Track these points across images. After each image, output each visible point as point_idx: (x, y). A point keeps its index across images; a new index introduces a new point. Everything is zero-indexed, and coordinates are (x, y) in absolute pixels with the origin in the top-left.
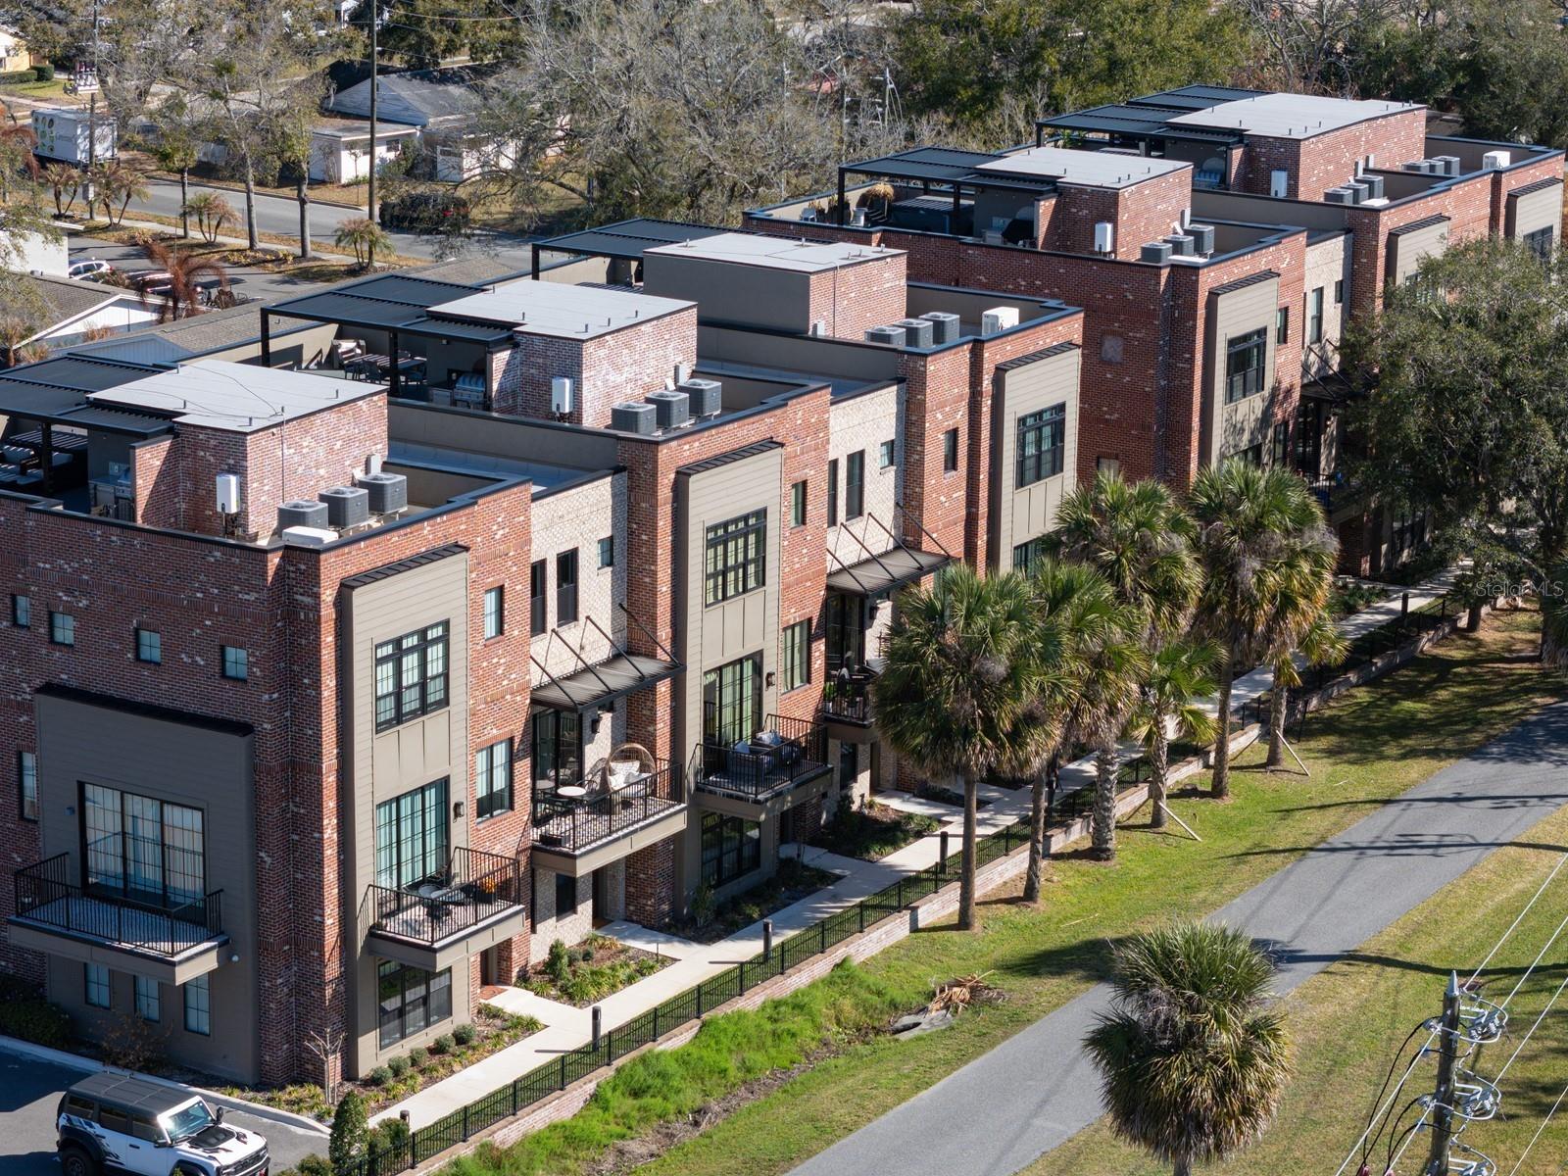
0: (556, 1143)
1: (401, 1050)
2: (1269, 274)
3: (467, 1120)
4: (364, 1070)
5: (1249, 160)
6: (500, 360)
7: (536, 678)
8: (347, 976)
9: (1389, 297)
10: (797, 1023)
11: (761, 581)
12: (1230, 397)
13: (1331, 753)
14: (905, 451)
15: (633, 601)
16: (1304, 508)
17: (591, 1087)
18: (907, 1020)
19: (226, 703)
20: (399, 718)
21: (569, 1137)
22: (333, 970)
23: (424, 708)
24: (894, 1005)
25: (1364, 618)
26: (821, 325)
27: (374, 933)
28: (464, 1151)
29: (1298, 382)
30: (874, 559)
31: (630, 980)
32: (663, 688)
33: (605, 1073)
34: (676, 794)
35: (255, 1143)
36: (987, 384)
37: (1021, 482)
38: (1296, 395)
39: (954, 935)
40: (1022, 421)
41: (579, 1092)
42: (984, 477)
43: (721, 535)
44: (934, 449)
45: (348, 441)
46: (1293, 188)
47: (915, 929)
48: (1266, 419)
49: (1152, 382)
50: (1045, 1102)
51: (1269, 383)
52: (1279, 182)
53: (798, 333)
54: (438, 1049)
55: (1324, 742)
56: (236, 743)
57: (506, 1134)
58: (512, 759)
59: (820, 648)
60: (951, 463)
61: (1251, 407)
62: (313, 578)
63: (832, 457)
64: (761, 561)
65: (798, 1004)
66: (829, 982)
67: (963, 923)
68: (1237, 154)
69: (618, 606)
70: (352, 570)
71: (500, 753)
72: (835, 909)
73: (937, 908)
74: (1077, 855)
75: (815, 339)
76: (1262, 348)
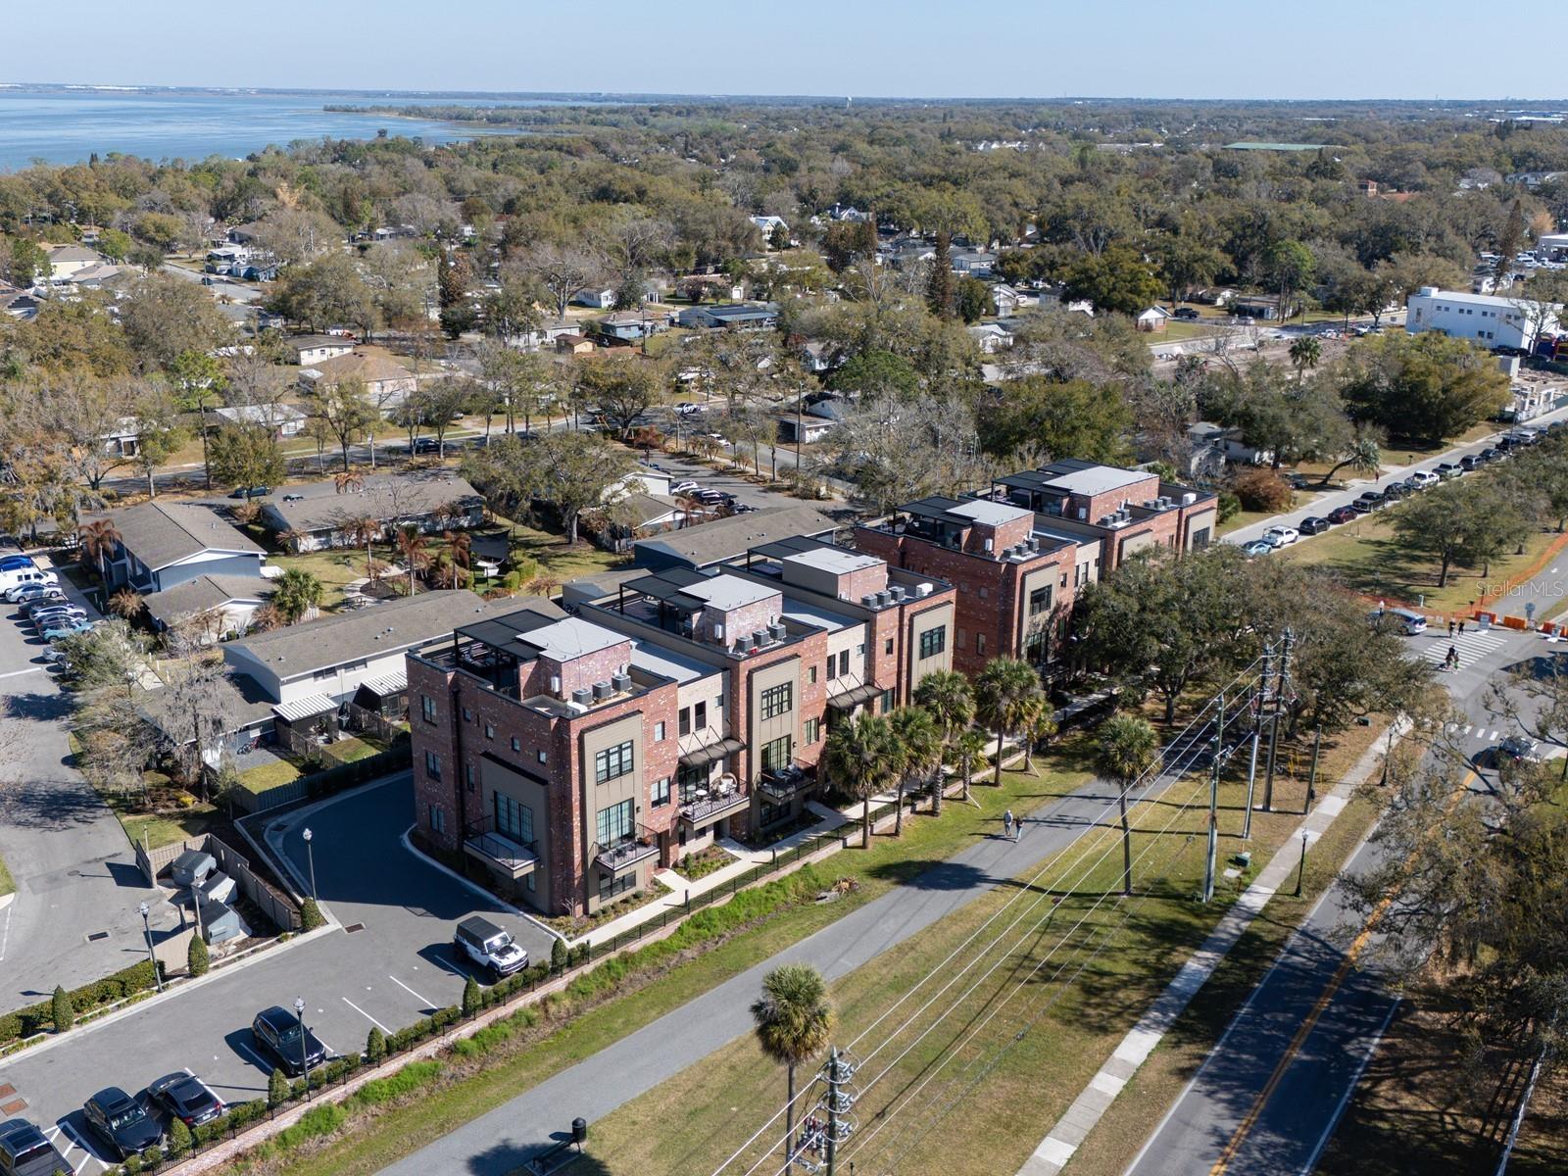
0: (656, 950)
1: (609, 902)
2: (1055, 563)
3: (616, 942)
4: (591, 911)
5: (1071, 503)
6: (696, 616)
7: (681, 754)
8: (585, 875)
9: (1119, 565)
10: (778, 893)
11: (790, 708)
12: (1033, 611)
13: (1053, 765)
14: (868, 648)
15: (731, 718)
16: (1031, 678)
17: (678, 924)
18: (823, 894)
19: (538, 771)
20: (608, 778)
21: (662, 948)
22: (578, 873)
23: (621, 774)
24: (820, 887)
25: (1094, 696)
26: (843, 594)
27: (596, 860)
28: (613, 955)
29: (1072, 601)
30: (848, 692)
31: (717, 869)
32: (743, 753)
33: (687, 917)
34: (748, 792)
35: (522, 954)
36: (906, 621)
37: (922, 656)
38: (1071, 607)
39: (859, 851)
40: (923, 634)
41: (672, 927)
42: (905, 657)
43: (769, 694)
44: (881, 647)
45: (611, 661)
46: (1088, 516)
47: (845, 847)
48: (1051, 620)
49: (998, 607)
50: (849, 949)
51: (1053, 605)
52: (1082, 513)
53: (834, 597)
54: (625, 901)
55: (1052, 760)
56: (540, 788)
57: (634, 947)
58: (670, 784)
59: (823, 728)
60: (889, 651)
61: (1043, 616)
62: (568, 729)
63: (830, 654)
64: (790, 702)
65: (780, 885)
66: (799, 872)
67: (864, 846)
68: (1066, 501)
69: (725, 720)
70: (586, 725)
71: (664, 783)
72: (813, 837)
73: (855, 838)
74: (926, 813)
75: (840, 600)
76: (1049, 593)
